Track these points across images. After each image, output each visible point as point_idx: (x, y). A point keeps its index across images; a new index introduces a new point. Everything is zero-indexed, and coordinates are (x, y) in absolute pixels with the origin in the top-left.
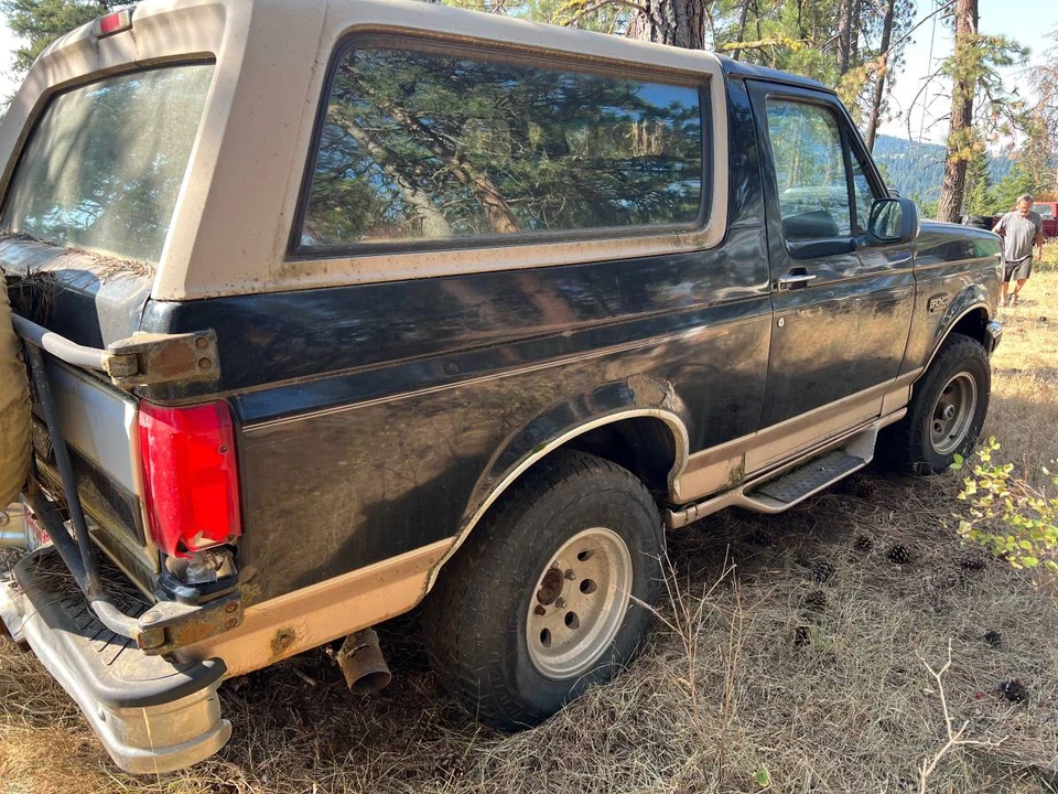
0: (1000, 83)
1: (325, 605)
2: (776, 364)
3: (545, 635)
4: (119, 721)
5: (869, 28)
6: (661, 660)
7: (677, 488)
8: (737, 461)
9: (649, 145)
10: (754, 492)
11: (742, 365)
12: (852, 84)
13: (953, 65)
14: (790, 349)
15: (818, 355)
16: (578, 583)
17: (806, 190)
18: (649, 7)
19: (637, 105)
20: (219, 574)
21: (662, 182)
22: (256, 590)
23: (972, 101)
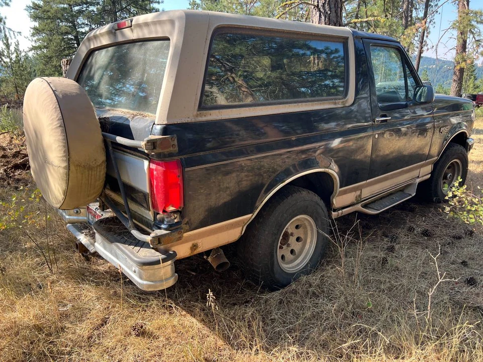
0: (480, 32)
1: (208, 236)
2: (373, 157)
3: (283, 257)
4: (142, 271)
5: (418, 7)
6: (329, 268)
7: (334, 202)
8: (358, 193)
9: (318, 65)
10: (365, 206)
11: (359, 157)
12: (410, 34)
13: (457, 24)
14: (380, 151)
15: (392, 153)
16: (295, 238)
17: (388, 83)
18: (318, 5)
19: (309, 48)
20: (176, 221)
21: (322, 80)
22: (187, 227)
23: (466, 41)
